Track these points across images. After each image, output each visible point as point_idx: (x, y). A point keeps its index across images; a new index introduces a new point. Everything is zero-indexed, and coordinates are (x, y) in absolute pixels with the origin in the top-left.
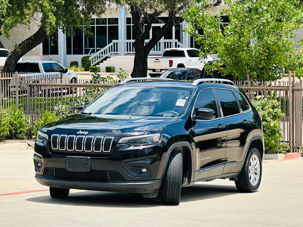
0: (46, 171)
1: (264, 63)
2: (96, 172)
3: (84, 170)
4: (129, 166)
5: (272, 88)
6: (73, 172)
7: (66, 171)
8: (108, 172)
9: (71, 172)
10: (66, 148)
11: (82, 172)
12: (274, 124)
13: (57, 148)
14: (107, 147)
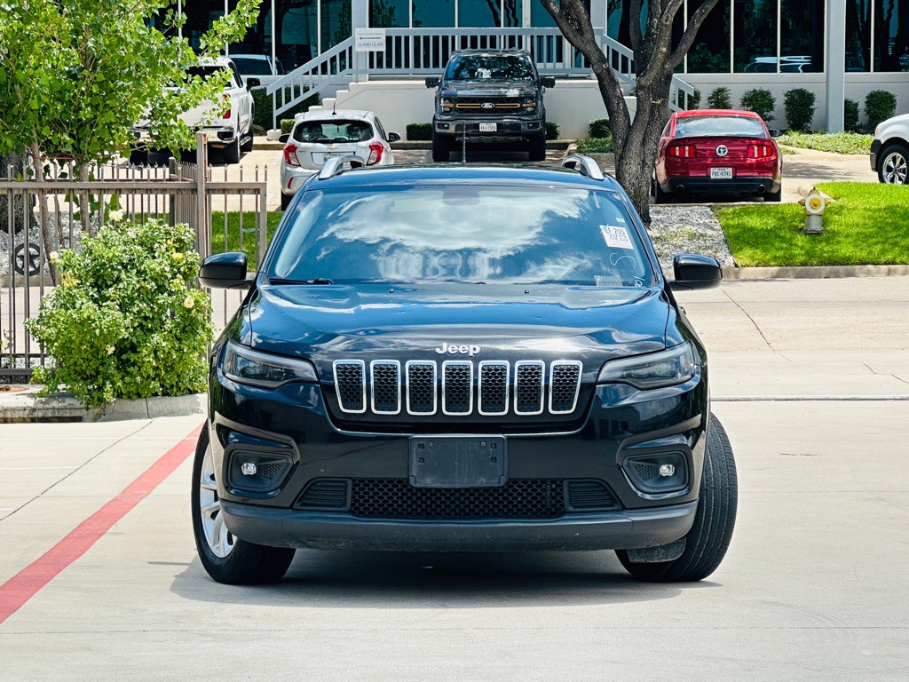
0: (306, 492)
1: (87, 106)
2: (520, 486)
3: (484, 481)
4: (634, 459)
5: (106, 187)
6: (438, 490)
7: (409, 490)
8: (565, 483)
9: (429, 490)
10: (403, 406)
11: (477, 490)
12: (196, 302)
13: (362, 408)
14: (562, 398)
